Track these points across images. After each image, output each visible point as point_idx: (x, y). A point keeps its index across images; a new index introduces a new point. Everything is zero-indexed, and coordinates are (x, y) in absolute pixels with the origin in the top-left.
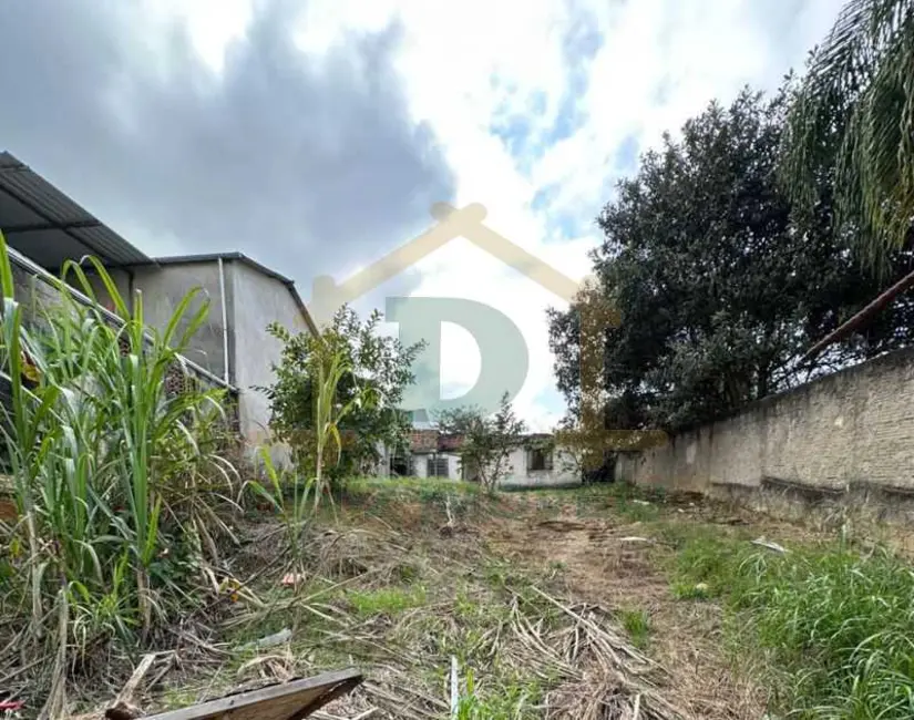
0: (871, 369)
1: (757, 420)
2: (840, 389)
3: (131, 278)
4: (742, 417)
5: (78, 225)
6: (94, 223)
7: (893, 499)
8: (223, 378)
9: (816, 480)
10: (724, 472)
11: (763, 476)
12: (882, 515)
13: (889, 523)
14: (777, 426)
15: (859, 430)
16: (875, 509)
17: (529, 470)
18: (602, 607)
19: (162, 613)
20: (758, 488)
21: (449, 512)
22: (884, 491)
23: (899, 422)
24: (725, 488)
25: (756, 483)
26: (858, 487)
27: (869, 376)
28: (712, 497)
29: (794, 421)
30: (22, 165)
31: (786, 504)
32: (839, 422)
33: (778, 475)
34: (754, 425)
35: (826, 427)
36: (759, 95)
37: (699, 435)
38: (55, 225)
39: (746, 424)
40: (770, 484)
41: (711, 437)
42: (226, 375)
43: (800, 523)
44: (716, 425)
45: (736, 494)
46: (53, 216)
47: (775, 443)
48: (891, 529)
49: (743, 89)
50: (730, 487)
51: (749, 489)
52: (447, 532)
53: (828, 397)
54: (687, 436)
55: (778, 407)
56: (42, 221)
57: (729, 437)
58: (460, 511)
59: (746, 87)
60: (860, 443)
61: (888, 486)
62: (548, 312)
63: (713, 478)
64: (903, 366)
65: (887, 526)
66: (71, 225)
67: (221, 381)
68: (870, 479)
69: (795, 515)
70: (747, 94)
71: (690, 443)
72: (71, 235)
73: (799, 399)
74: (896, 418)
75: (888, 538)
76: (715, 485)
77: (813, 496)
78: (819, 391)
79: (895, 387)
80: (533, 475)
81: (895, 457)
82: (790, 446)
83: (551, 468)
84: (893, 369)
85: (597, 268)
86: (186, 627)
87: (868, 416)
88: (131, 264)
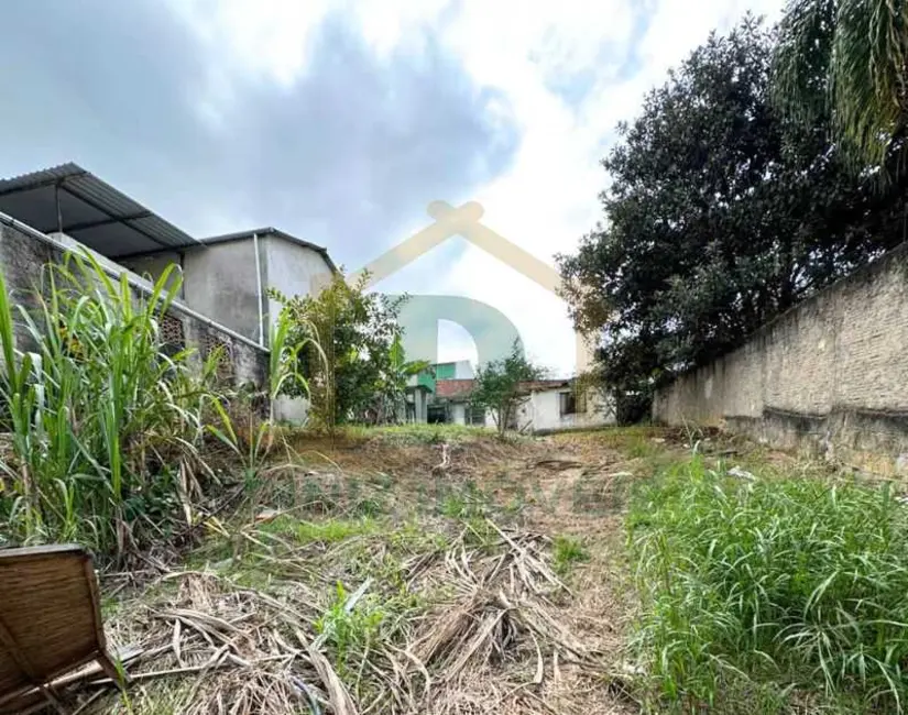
0: (844, 288)
1: (758, 349)
2: (821, 310)
3: (182, 258)
4: (747, 347)
5: (135, 217)
6: (146, 214)
7: (865, 421)
8: (258, 342)
9: (805, 407)
10: (734, 404)
11: (765, 406)
12: (857, 437)
13: (863, 447)
14: (774, 354)
15: (837, 352)
16: (852, 433)
17: (562, 414)
18: (544, 536)
19: (134, 541)
20: (759, 419)
21: (444, 454)
22: (858, 414)
23: (869, 340)
24: (734, 421)
25: (759, 414)
26: (838, 410)
27: (844, 295)
28: (725, 431)
29: (787, 348)
30: (85, 172)
31: (781, 434)
32: (822, 345)
33: (776, 404)
34: (756, 355)
35: (813, 351)
36: (760, 21)
37: (714, 369)
38: (114, 218)
39: (750, 353)
40: (769, 413)
41: (724, 369)
42: (261, 339)
43: (792, 452)
44: (727, 357)
45: (743, 425)
46: (114, 212)
47: (773, 372)
48: (866, 452)
49: (745, 15)
50: (740, 419)
51: (753, 421)
52: (438, 473)
53: (812, 320)
54: (705, 369)
55: (774, 334)
56: (107, 217)
57: (737, 369)
58: (456, 453)
59: (748, 13)
60: (839, 365)
61: (862, 408)
62: (555, 256)
63: (726, 413)
64: (870, 282)
65: (861, 450)
66: (129, 218)
67: (256, 345)
68: (848, 402)
69: (788, 445)
70: (749, 20)
71: (708, 378)
72: (131, 226)
73: (790, 325)
74: (867, 336)
75: (862, 462)
76: (727, 418)
77: (802, 423)
78: (805, 315)
79: (864, 304)
80: (566, 418)
81: (868, 377)
82: (784, 374)
83: (585, 411)
84: (862, 286)
85: (607, 209)
86: (155, 553)
87: (844, 336)
88: (182, 246)
